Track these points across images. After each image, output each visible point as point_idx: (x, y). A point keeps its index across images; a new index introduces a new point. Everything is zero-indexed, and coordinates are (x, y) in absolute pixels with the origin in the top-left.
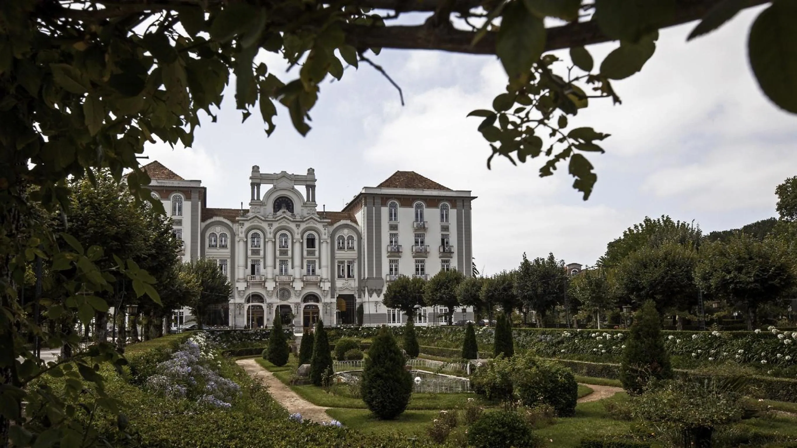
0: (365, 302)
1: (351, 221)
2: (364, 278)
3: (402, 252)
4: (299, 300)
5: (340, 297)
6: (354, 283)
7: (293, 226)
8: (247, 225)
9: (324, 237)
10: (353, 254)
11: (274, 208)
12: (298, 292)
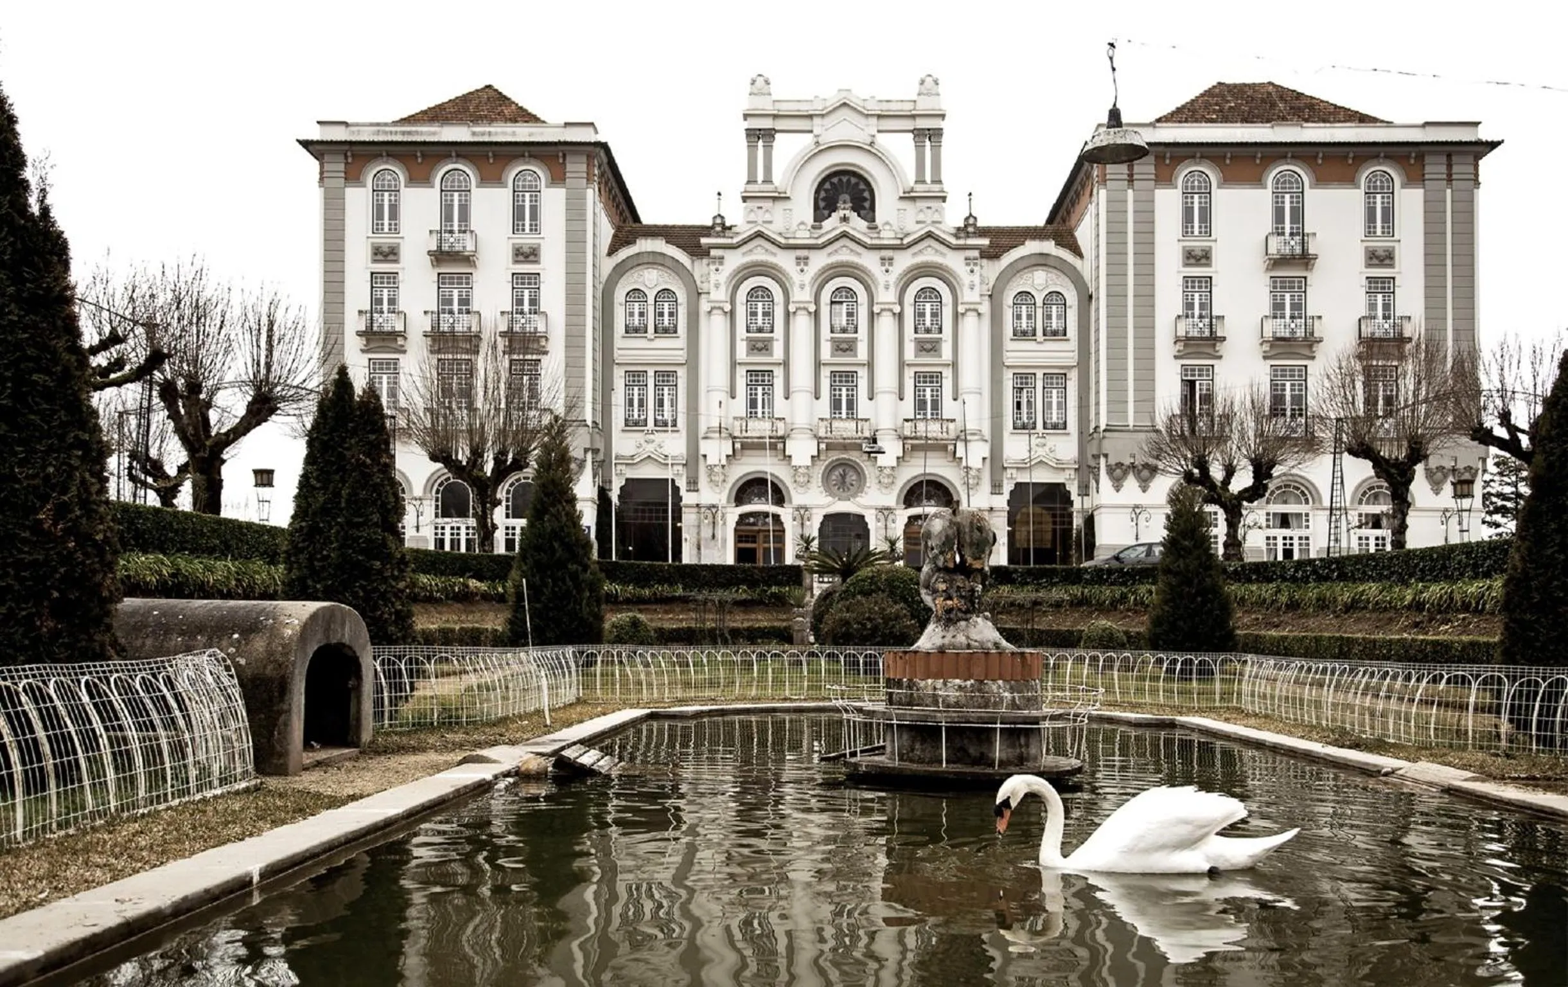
0: (1098, 508)
1: (1058, 244)
2: (1097, 427)
3: (1224, 339)
4: (891, 498)
5: (1020, 489)
6: (1066, 448)
7: (870, 261)
8: (734, 260)
9: (969, 296)
10: (1064, 353)
11: (816, 207)
12: (888, 471)
